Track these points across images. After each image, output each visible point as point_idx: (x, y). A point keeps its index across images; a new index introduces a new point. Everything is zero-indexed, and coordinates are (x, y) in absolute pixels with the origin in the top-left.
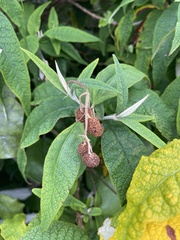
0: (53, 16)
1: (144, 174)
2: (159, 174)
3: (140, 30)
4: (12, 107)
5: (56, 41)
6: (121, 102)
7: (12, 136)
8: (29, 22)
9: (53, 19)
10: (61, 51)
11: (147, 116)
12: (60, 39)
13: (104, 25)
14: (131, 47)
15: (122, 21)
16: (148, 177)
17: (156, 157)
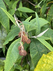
0: (21, 4)
1: (43, 63)
2: (50, 64)
3: (49, 10)
4: (4, 31)
5: (21, 12)
6: (37, 31)
7: (2, 40)
8: (13, 5)
9: (21, 5)
10: (22, 15)
11: (48, 38)
12: (22, 11)
13: (37, 7)
14: (45, 15)
15: (43, 7)
16: (44, 65)
17: (50, 55)
